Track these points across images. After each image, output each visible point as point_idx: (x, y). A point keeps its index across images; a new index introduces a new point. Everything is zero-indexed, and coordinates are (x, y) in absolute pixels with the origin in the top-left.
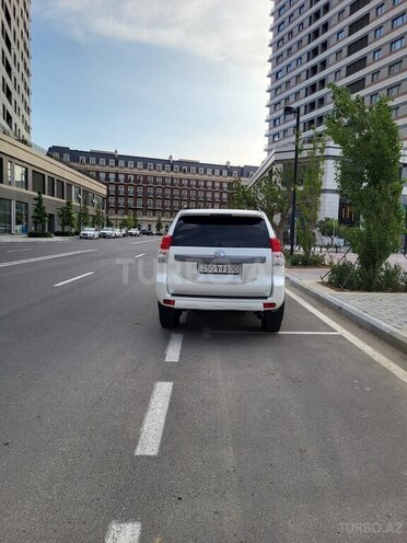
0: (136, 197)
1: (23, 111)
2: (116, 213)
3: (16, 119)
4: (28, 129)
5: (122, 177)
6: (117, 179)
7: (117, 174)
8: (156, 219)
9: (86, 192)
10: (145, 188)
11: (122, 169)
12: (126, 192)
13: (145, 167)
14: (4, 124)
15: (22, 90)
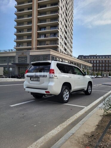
0: (102, 66)
1: (70, 48)
2: (96, 72)
3: (68, 50)
4: (71, 52)
5: (98, 61)
6: (96, 62)
7: (96, 61)
8: (109, 73)
9: (85, 66)
10: (105, 64)
11: (98, 59)
12: (99, 65)
13: (105, 58)
14: (64, 51)
15: (70, 43)
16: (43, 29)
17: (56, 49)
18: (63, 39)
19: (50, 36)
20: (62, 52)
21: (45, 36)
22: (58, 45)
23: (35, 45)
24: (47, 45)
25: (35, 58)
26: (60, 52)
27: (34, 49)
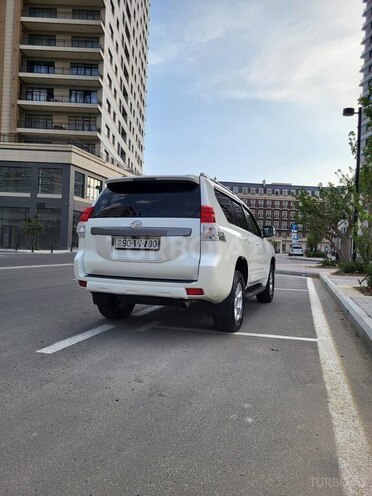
1: (136, 148)
3: (129, 155)
4: (140, 162)
13: (240, 190)
14: (118, 158)
15: (137, 131)
16: (43, 69)
17: (90, 145)
18: (114, 114)
19: (70, 96)
20: (110, 160)
21: (50, 96)
22: (98, 135)
23: (10, 124)
24: (56, 128)
25: (8, 175)
26: (105, 158)
27: (6, 138)
